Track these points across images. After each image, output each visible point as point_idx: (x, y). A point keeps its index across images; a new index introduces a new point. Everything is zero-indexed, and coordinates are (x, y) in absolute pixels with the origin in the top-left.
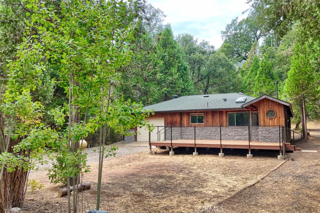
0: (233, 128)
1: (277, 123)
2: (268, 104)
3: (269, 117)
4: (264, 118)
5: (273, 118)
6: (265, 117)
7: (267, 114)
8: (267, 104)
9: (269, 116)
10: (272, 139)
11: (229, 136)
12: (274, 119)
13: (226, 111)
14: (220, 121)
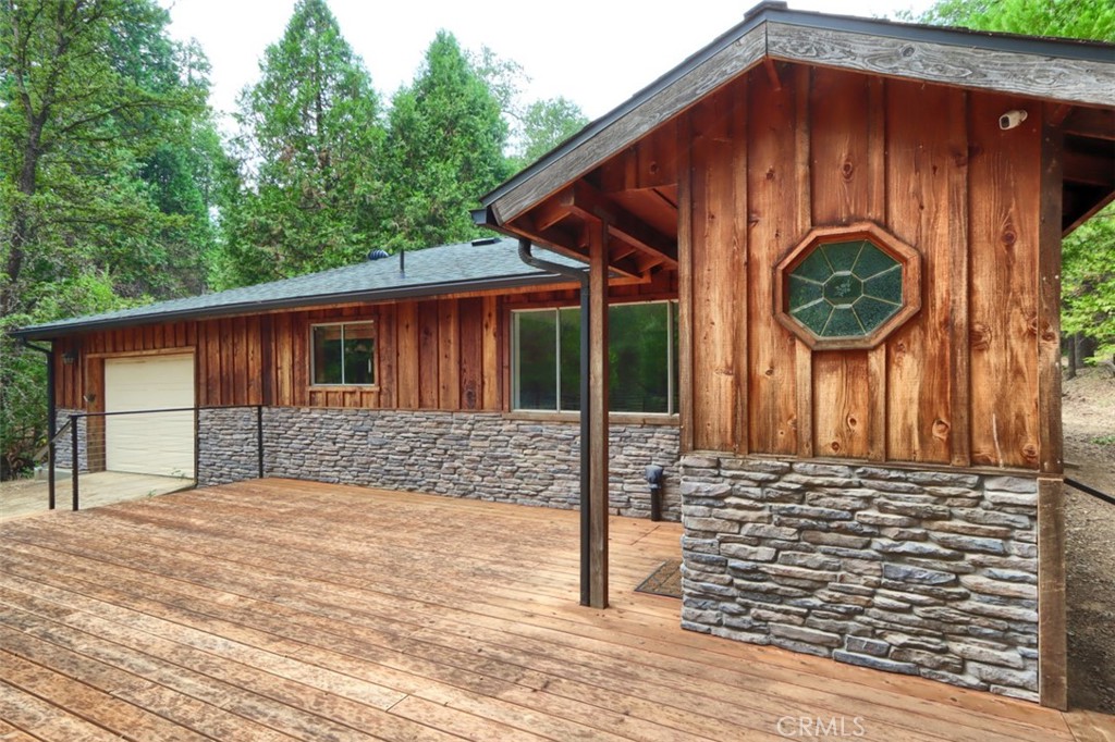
0: (539, 422)
1: (925, 404)
2: (801, 170)
3: (812, 335)
4: (744, 345)
5: (872, 336)
6: (765, 336)
7: (789, 289)
8: (788, 157)
9: (811, 319)
10: (850, 615)
11: (513, 472)
12: (876, 361)
13: (500, 298)
14: (461, 371)
